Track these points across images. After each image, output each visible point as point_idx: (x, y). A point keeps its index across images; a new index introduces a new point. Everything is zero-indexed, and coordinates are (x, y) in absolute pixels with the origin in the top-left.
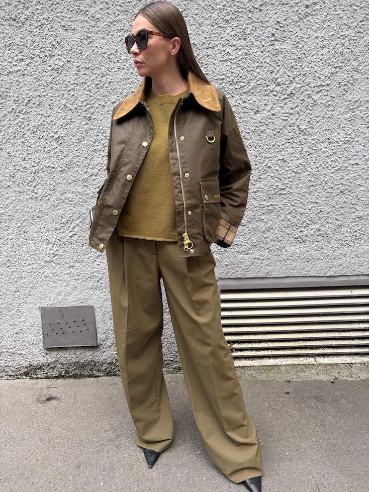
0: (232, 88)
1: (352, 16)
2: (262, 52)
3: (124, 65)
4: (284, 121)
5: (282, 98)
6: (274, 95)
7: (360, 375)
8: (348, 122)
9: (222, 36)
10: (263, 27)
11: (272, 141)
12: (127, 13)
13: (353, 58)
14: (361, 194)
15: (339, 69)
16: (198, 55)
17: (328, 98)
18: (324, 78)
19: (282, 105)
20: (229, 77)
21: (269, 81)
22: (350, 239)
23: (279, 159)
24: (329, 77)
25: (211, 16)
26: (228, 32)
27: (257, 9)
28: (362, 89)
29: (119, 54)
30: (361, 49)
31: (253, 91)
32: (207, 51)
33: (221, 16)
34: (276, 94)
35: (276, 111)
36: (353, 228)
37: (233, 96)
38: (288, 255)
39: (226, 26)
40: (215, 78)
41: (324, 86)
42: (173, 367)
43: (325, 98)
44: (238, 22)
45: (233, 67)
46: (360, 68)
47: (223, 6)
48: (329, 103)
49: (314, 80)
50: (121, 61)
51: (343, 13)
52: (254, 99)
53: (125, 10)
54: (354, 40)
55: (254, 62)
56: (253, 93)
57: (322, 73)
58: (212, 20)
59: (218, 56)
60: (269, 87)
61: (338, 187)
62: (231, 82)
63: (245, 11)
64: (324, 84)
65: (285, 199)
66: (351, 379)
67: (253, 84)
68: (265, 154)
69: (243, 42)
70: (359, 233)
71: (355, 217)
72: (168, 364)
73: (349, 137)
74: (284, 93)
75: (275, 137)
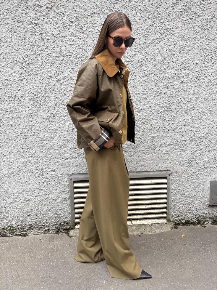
0: (76, 60)
1: (144, 23)
2: (94, 41)
3: (10, 44)
7: (156, 231)
8: (144, 83)
9: (69, 30)
10: (93, 26)
12: (11, 14)
13: (145, 46)
14: (154, 124)
15: (138, 52)
16: (56, 40)
17: (133, 68)
18: (130, 57)
22: (149, 150)
24: (133, 57)
25: (62, 19)
26: (73, 28)
27: (90, 16)
28: (152, 64)
29: (7, 38)
30: (150, 42)
32: (61, 39)
33: (69, 19)
36: (150, 143)
37: (77, 65)
39: (71, 25)
40: (66, 54)
41: (130, 61)
42: (44, 229)
43: (131, 68)
44: (79, 23)
45: (76, 48)
46: (150, 53)
47: (70, 13)
48: (133, 71)
49: (124, 58)
50: (8, 42)
51: (139, 21)
53: (11, 13)
54: (146, 36)
55: (89, 46)
57: (128, 54)
58: (63, 21)
59: (68, 42)
61: (140, 120)
63: (83, 17)
64: (130, 60)
66: (151, 233)
69: (82, 35)
70: (154, 146)
71: (151, 137)
72: (41, 228)
73: (145, 91)
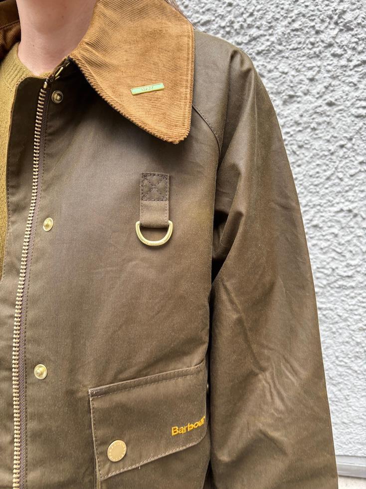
4: (357, 120)
5: (355, 62)
6: (334, 55)
11: (324, 167)
19: (355, 80)
20: (222, 17)
21: (323, 21)
23: (342, 210)
31: (280, 48)
34: (339, 51)
35: (338, 94)
38: (353, 414)
52: (283, 67)
56: (280, 52)
60: (322, 36)
62: (228, 29)
65: (352, 298)
67: (280, 29)
68: (308, 198)
74: (360, 48)
75: (334, 157)
